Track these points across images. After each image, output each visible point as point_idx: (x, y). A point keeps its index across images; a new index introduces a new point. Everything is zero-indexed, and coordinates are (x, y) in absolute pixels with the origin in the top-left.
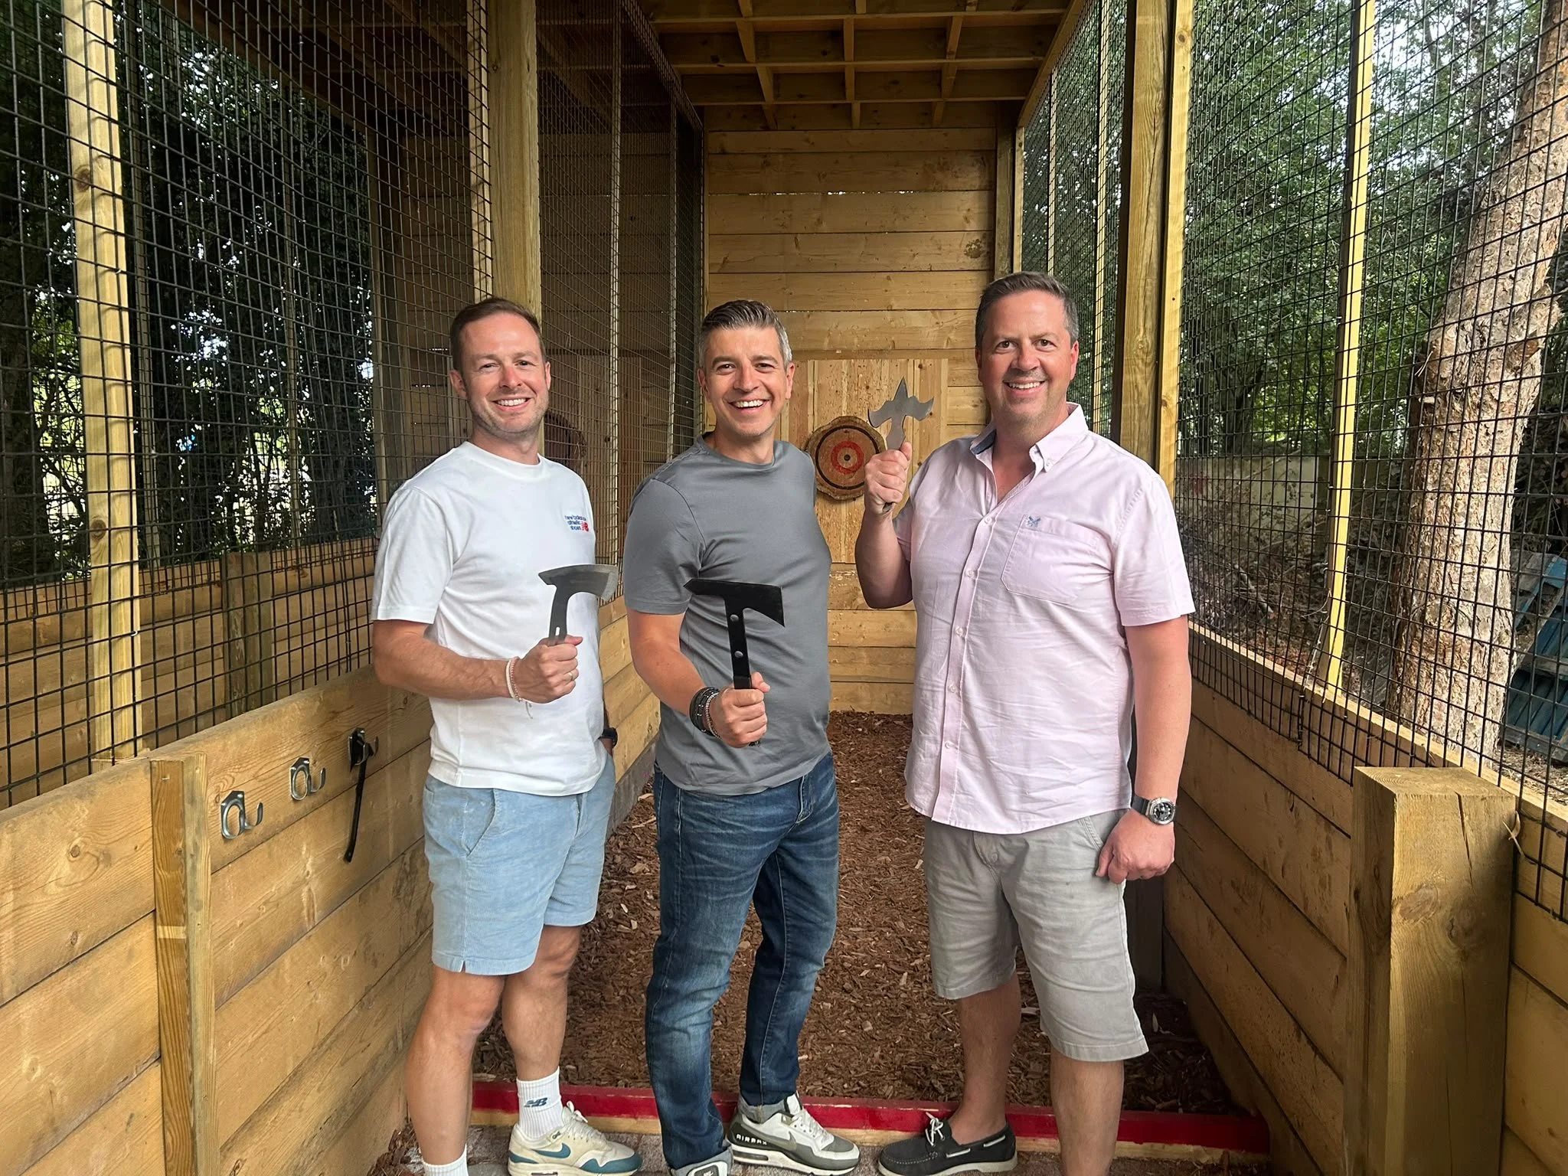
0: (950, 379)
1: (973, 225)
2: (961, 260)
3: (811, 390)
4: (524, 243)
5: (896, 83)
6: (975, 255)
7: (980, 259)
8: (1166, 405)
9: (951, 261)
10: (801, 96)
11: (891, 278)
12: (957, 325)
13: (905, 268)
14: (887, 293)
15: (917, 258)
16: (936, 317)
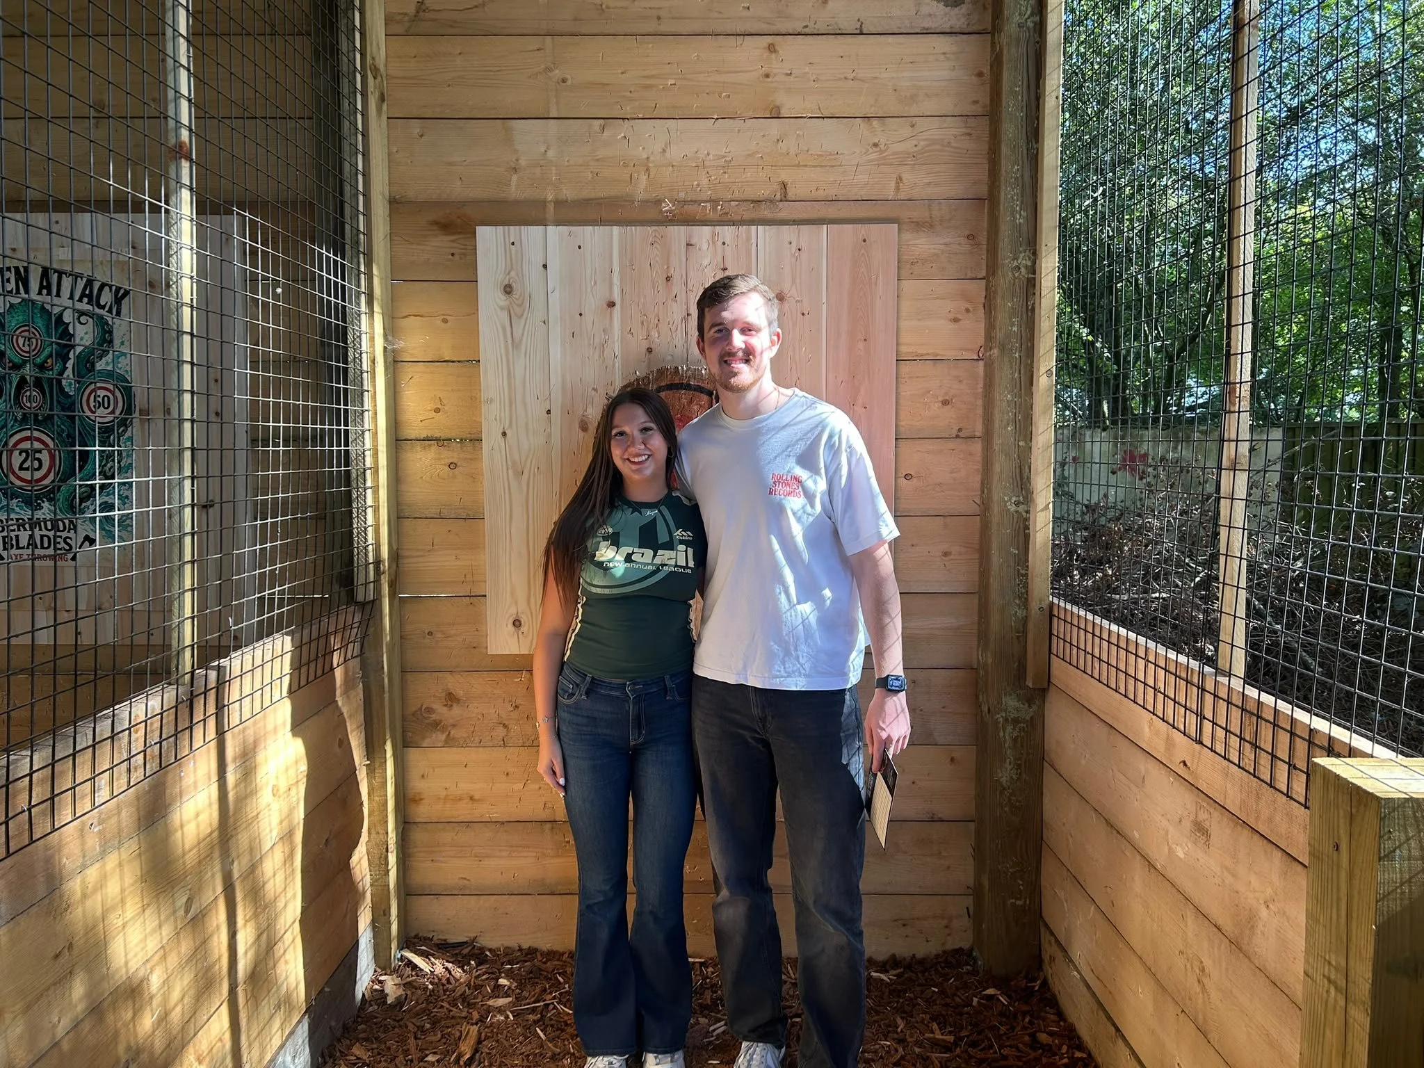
2: (924, 10)
6: (954, 1)
7: (964, 10)
9: (899, 13)
11: (777, 47)
12: (916, 149)
13: (806, 27)
14: (769, 80)
15: (831, 5)
16: (873, 132)
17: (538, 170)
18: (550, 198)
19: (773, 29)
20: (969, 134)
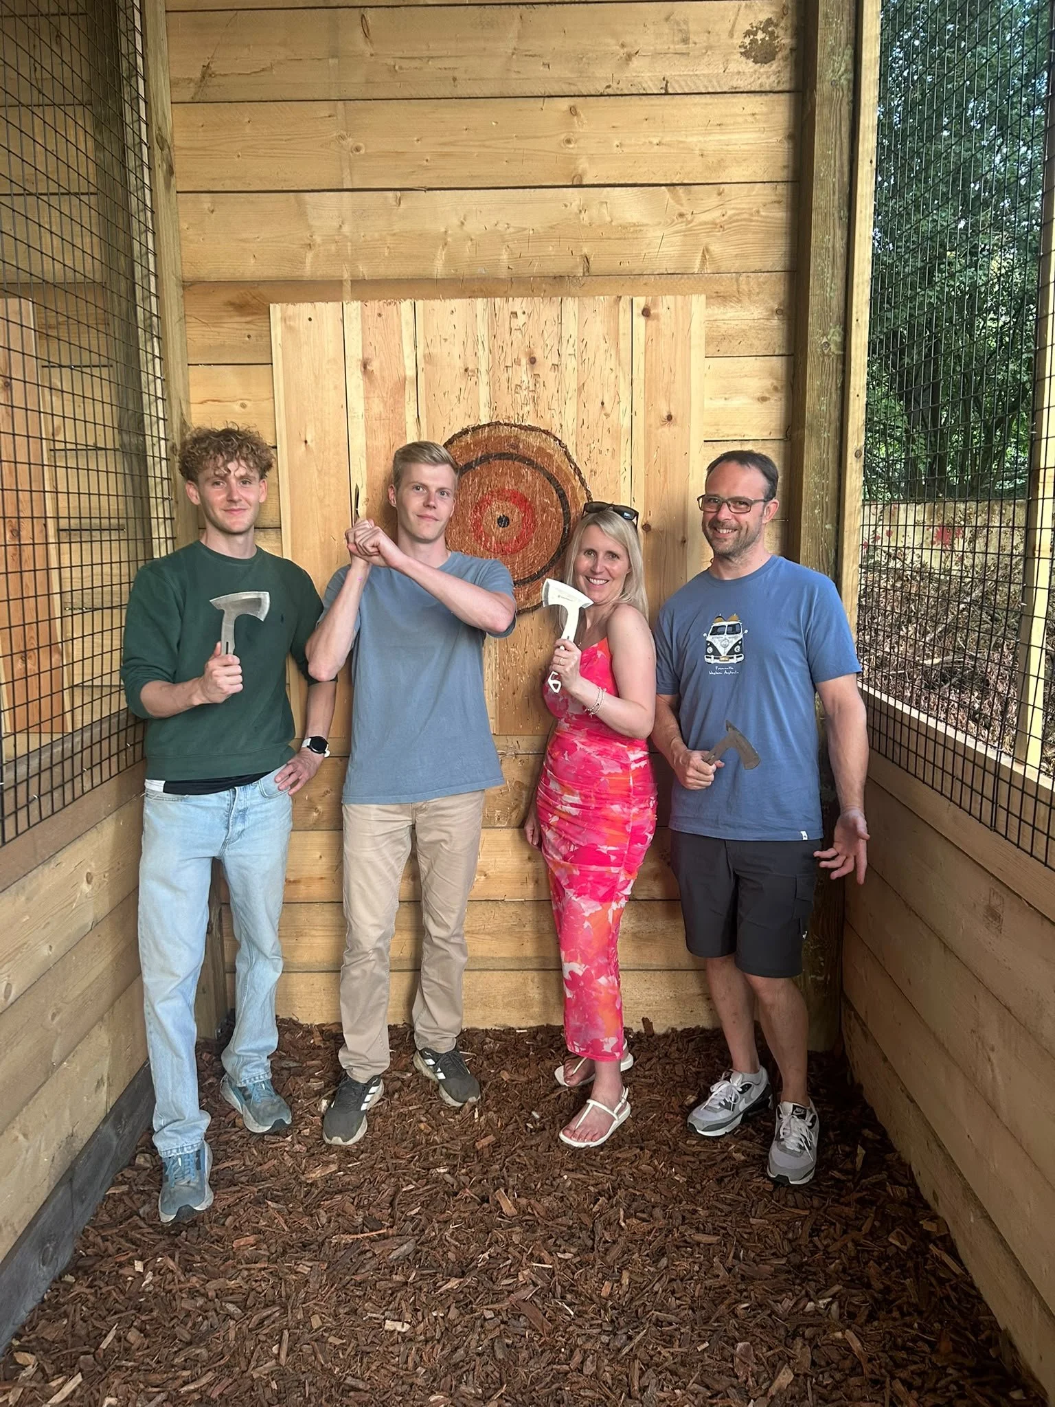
0: (709, 340)
2: (733, 67)
3: (410, 373)
6: (761, 54)
7: (775, 66)
9: (706, 72)
11: (578, 110)
12: (723, 219)
13: (608, 87)
14: (571, 146)
15: (635, 63)
16: (678, 202)
17: (333, 247)
18: (346, 276)
19: (573, 90)
20: (779, 202)
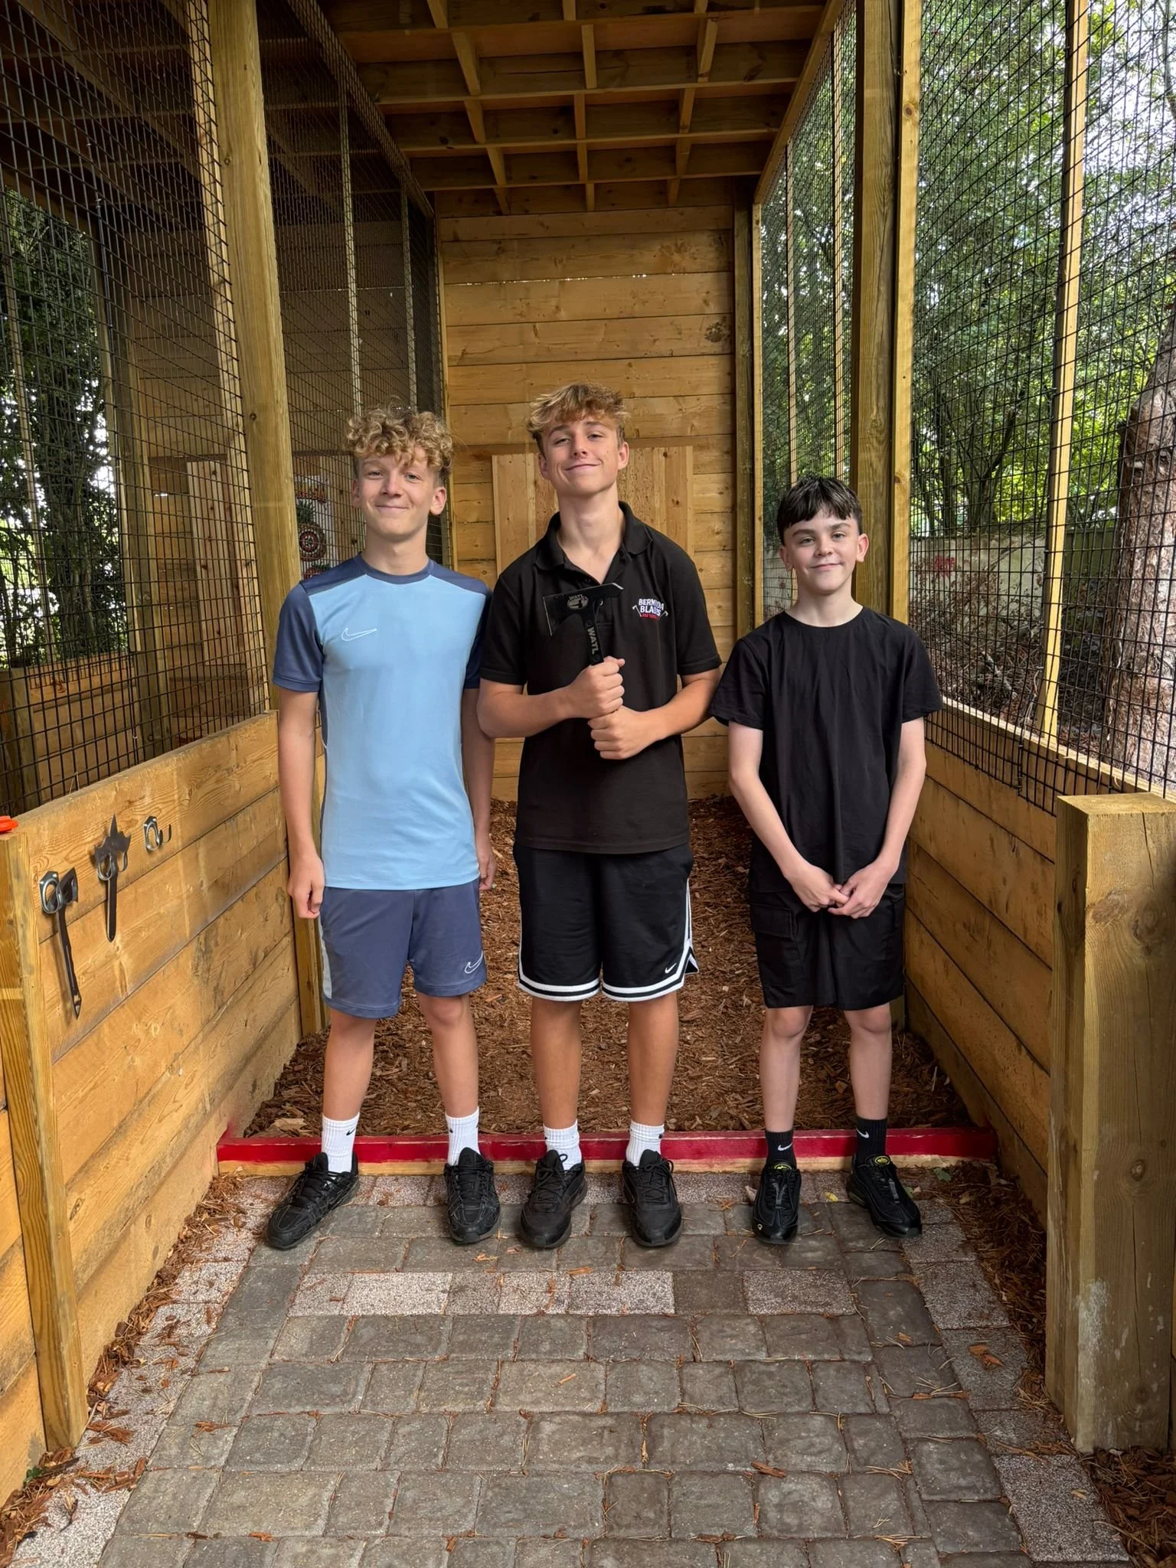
0: (695, 466)
1: (713, 308)
2: (702, 344)
4: (269, 343)
5: (629, 160)
6: (715, 338)
7: (720, 343)
8: (899, 481)
9: (690, 346)
10: (533, 178)
11: (632, 365)
12: (700, 411)
13: (646, 354)
14: (629, 380)
15: (657, 343)
16: (679, 404)
19: (630, 356)
20: (722, 404)
